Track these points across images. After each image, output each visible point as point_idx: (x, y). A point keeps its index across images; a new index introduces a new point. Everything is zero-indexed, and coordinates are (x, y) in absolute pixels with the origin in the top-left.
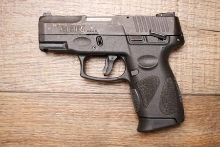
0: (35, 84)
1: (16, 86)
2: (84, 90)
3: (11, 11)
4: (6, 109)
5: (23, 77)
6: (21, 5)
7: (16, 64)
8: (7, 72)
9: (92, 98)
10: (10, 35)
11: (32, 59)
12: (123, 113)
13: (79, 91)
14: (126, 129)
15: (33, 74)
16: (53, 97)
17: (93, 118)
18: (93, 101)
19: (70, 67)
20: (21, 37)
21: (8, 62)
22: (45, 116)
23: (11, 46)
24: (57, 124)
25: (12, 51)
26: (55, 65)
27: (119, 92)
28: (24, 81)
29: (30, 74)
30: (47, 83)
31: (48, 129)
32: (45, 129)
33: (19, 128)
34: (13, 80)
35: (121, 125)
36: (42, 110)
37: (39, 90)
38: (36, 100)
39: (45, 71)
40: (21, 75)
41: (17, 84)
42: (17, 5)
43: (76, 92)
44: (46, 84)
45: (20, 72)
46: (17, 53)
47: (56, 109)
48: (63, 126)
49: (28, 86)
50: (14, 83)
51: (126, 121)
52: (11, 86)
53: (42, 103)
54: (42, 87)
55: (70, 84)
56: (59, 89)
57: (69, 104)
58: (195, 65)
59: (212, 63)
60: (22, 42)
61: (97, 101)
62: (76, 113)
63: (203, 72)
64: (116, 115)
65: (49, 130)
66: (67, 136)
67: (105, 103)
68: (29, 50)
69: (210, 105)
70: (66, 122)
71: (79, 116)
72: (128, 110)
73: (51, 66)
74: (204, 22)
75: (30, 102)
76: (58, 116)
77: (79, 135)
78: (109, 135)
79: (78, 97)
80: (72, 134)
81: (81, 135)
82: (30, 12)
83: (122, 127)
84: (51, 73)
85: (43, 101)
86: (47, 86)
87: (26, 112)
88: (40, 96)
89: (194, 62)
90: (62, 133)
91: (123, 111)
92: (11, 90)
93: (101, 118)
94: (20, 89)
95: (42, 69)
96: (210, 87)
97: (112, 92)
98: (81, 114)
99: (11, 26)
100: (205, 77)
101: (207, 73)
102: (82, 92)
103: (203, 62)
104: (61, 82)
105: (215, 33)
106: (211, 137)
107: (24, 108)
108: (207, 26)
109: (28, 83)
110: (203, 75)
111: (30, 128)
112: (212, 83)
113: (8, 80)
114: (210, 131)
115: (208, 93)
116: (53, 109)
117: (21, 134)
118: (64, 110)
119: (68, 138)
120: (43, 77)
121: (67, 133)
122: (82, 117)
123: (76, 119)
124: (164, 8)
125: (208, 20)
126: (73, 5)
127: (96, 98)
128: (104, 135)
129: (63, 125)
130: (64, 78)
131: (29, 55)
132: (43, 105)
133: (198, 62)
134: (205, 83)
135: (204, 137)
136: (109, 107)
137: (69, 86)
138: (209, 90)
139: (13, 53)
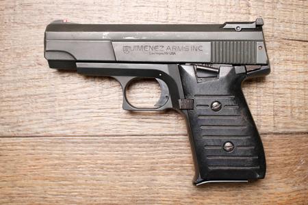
0: (46, 124)
1: (20, 128)
2: (117, 132)
3: (9, 20)
4: (6, 162)
5: (28, 115)
6: (24, 12)
7: (19, 97)
8: (6, 108)
9: (129, 142)
10: (9, 55)
11: (41, 89)
12: (175, 162)
13: (111, 133)
14: (180, 186)
15: (42, 110)
16: (73, 143)
17: (131, 171)
18: (130, 147)
19: (97, 99)
20: (25, 57)
21: (7, 94)
22: (62, 170)
23: (11, 71)
24: (79, 181)
25: (12, 78)
26: (74, 97)
27: (168, 133)
28: (30, 121)
29: (39, 111)
30: (63, 122)
31: (66, 189)
32: (63, 190)
33: (25, 189)
34: (15, 120)
35: (172, 180)
36: (57, 162)
37: (53, 133)
38: (48, 148)
39: (60, 105)
40: (25, 112)
41: (19, 126)
42: (18, 12)
43: (106, 134)
44: (62, 125)
45: (24, 107)
46: (19, 81)
47: (77, 160)
48: (88, 184)
49: (36, 128)
50: (17, 124)
51: (179, 174)
52: (13, 128)
53: (57, 151)
54: (56, 128)
55: (97, 124)
56: (81, 131)
57: (96, 152)
58: (277, 91)
59: (302, 87)
60: (27, 65)
61: (137, 147)
62: (107, 164)
63: (289, 100)
64: (166, 167)
65: (68, 191)
66: (94, 198)
67: (148, 149)
68: (37, 76)
69: (301, 148)
70: (92, 179)
71: (112, 168)
72: (182, 159)
73: (69, 97)
74: (288, 29)
75: (39, 151)
76: (81, 169)
77: (113, 197)
78: (156, 195)
79: (109, 142)
80: (102, 196)
81: (115, 197)
82: (37, 21)
83: (174, 184)
84: (68, 107)
85: (58, 148)
86: (63, 127)
87: (34, 166)
88: (55, 141)
89: (276, 87)
90: (88, 194)
91: (174, 160)
92: (11, 134)
93: (143, 171)
94: (25, 133)
95: (56, 103)
96: (300, 122)
97: (158, 133)
98: (113, 166)
99: (11, 41)
100: (292, 108)
101: (295, 101)
102: (115, 134)
103: (288, 86)
104: (84, 120)
105: (304, 44)
106: (303, 195)
107: (31, 160)
108: (292, 34)
109: (36, 123)
110: (290, 105)
111: (40, 188)
112: (302, 116)
113: (7, 120)
114: (302, 187)
115: (297, 130)
116: (73, 160)
117: (27, 198)
118: (89, 161)
119: (95, 201)
120: (58, 114)
121: (95, 194)
122: (116, 170)
123: (106, 173)
124: (229, 10)
125: (294, 25)
126: (99, 11)
127: (134, 143)
128: (147, 195)
129: (88, 182)
130: (89, 115)
131: (37, 83)
132: (58, 154)
133: (281, 86)
134: (292, 116)
135: (293, 195)
136: (154, 154)
137: (96, 126)
138: (299, 127)
139: (13, 81)
